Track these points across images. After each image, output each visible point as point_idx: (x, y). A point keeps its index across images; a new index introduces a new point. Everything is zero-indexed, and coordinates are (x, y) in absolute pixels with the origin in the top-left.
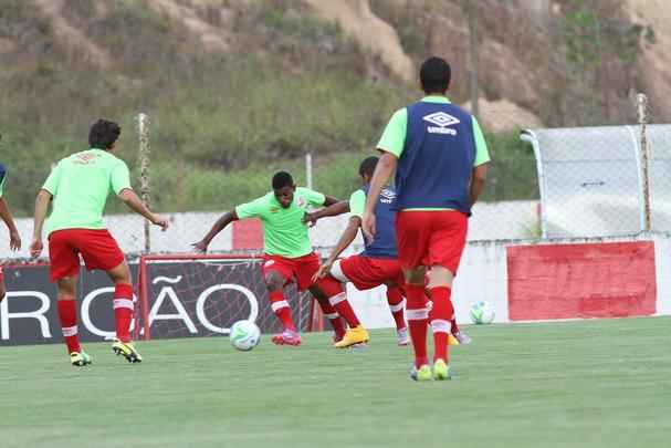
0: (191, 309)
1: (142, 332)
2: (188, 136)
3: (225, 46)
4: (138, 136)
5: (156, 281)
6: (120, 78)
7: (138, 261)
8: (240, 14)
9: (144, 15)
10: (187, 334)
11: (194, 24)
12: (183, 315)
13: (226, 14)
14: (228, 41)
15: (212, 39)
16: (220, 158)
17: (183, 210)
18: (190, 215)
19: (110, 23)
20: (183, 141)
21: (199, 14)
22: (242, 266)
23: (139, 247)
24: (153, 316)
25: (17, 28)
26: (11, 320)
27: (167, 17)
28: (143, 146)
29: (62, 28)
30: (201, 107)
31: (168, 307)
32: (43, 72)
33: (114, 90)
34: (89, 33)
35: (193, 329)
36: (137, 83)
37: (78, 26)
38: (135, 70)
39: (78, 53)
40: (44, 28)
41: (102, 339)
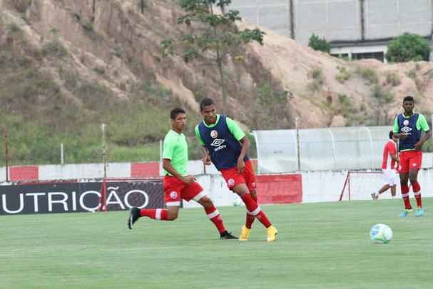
0: (122, 200)
1: (104, 208)
2: (113, 133)
3: (127, 98)
5: (109, 188)
6: (86, 110)
7: (102, 181)
8: (133, 86)
9: (96, 86)
10: (121, 209)
11: (115, 90)
12: (119, 202)
13: (127, 86)
14: (128, 96)
15: (122, 96)
16: (125, 141)
17: (112, 162)
18: (114, 164)
19: (84, 89)
20: (111, 135)
21: (117, 86)
22: (142, 183)
23: (102, 176)
24: (108, 202)
25: (46, 91)
26: (53, 204)
27: (105, 87)
29: (64, 91)
30: (118, 122)
31: (113, 199)
32: (57, 108)
33: (84, 115)
34: (74, 94)
35: (123, 207)
36: (93, 112)
37: (70, 91)
38: (91, 108)
39: (70, 101)
40: (57, 91)
41: (87, 211)
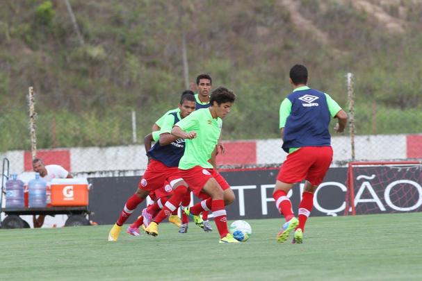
0: (381, 196)
1: (351, 210)
2: (377, 87)
3: (401, 30)
4: (347, 87)
5: (359, 178)
6: (335, 51)
7: (347, 166)
8: (411, 10)
9: (350, 11)
10: (379, 211)
11: (382, 16)
12: (376, 199)
13: (402, 10)
14: (403, 27)
15: (393, 26)
16: (398, 100)
17: (375, 134)
18: (379, 137)
19: (330, 16)
20: (375, 90)
21: (385, 9)
22: (413, 169)
23: (348, 157)
24: (357, 200)
25: (271, 20)
26: (268, 203)
27: (364, 12)
28: (350, 93)
29: (299, 20)
30: (386, 69)
31: (366, 194)
32: (287, 47)
33: (332, 58)
34: (315, 23)
35: (382, 208)
36: (346, 53)
37: (308, 19)
38: (344, 46)
39: (309, 35)
40: (287, 19)
41: (325, 214)
